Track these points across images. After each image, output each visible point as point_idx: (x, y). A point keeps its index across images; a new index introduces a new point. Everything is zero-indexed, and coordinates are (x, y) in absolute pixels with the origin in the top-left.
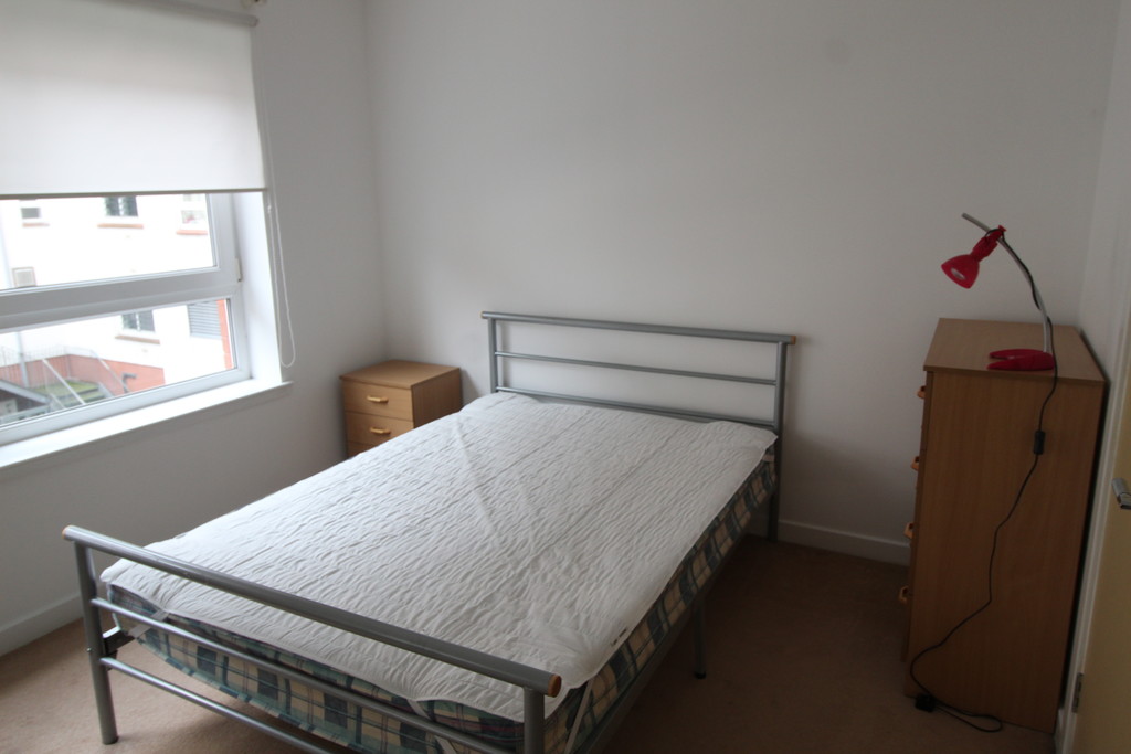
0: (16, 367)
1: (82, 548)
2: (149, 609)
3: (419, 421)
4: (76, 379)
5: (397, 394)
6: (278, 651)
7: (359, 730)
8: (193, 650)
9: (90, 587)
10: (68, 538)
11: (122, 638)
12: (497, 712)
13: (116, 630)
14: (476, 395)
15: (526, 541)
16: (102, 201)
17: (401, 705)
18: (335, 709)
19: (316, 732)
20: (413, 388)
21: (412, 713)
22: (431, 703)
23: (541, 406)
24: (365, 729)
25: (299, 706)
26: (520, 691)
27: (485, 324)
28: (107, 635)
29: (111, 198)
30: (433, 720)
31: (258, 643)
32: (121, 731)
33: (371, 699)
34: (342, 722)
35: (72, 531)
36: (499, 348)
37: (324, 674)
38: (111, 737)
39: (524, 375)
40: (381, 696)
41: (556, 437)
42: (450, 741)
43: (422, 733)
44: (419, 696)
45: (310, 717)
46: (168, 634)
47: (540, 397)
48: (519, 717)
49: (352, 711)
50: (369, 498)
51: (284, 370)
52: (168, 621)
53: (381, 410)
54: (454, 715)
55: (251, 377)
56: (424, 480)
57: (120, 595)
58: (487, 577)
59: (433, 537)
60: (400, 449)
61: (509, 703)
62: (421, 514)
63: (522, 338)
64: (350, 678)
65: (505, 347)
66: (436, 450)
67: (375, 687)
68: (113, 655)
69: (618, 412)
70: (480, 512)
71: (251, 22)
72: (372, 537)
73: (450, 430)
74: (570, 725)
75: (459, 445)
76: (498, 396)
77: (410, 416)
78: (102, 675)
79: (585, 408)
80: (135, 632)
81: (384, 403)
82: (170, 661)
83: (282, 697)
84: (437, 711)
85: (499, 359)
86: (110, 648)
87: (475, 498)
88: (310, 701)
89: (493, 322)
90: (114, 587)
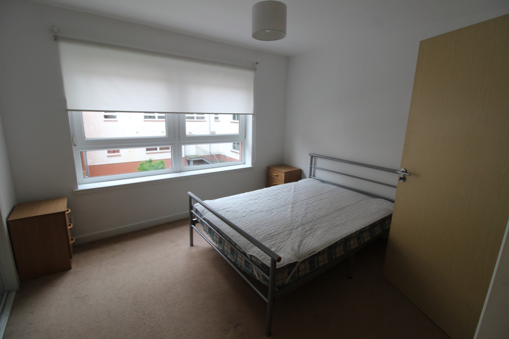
0: (209, 156)
1: (191, 198)
2: (201, 216)
3: (286, 182)
4: (221, 161)
5: (281, 173)
6: (222, 233)
7: (237, 258)
8: (208, 228)
9: (191, 208)
10: (188, 195)
11: (196, 222)
12: (264, 263)
13: (196, 219)
14: (305, 178)
15: (298, 221)
16: (232, 115)
17: (245, 254)
18: (232, 251)
19: (228, 256)
20: (285, 173)
21: (247, 257)
22: (251, 256)
23: (322, 184)
24: (238, 258)
25: (226, 248)
26: (270, 258)
27: (309, 157)
28: (194, 220)
29: (234, 114)
30: (251, 260)
31: (219, 229)
32: (194, 244)
33: (239, 250)
34: (233, 255)
35: (190, 193)
36: (313, 164)
37: (230, 241)
38: (192, 245)
39: (319, 174)
40: (241, 250)
41: (322, 194)
42: (255, 268)
43: (249, 264)
44: (249, 253)
45: (227, 251)
46: (204, 223)
47: (323, 181)
48: (269, 266)
49: (236, 253)
50: (262, 200)
51: (252, 163)
52: (204, 219)
53: (275, 178)
54: (256, 260)
55: (245, 164)
56: (278, 198)
57: (197, 211)
58: (282, 228)
59: (273, 214)
60: (275, 189)
61: (267, 261)
62: (273, 207)
63: (320, 163)
64: (235, 244)
65: (315, 165)
66: (285, 191)
67: (240, 248)
68: (194, 225)
69: (346, 190)
70: (289, 210)
71: (255, 69)
72: (258, 210)
73: (292, 186)
74: (289, 274)
75: (292, 191)
76: (310, 179)
77: (284, 181)
78: (192, 229)
79: (336, 187)
80: (199, 221)
81: (277, 176)
82: (204, 229)
83: (223, 244)
84: (252, 258)
85: (313, 168)
86: (194, 223)
87: (290, 206)
88: (228, 248)
89: (312, 157)
90: (196, 209)
